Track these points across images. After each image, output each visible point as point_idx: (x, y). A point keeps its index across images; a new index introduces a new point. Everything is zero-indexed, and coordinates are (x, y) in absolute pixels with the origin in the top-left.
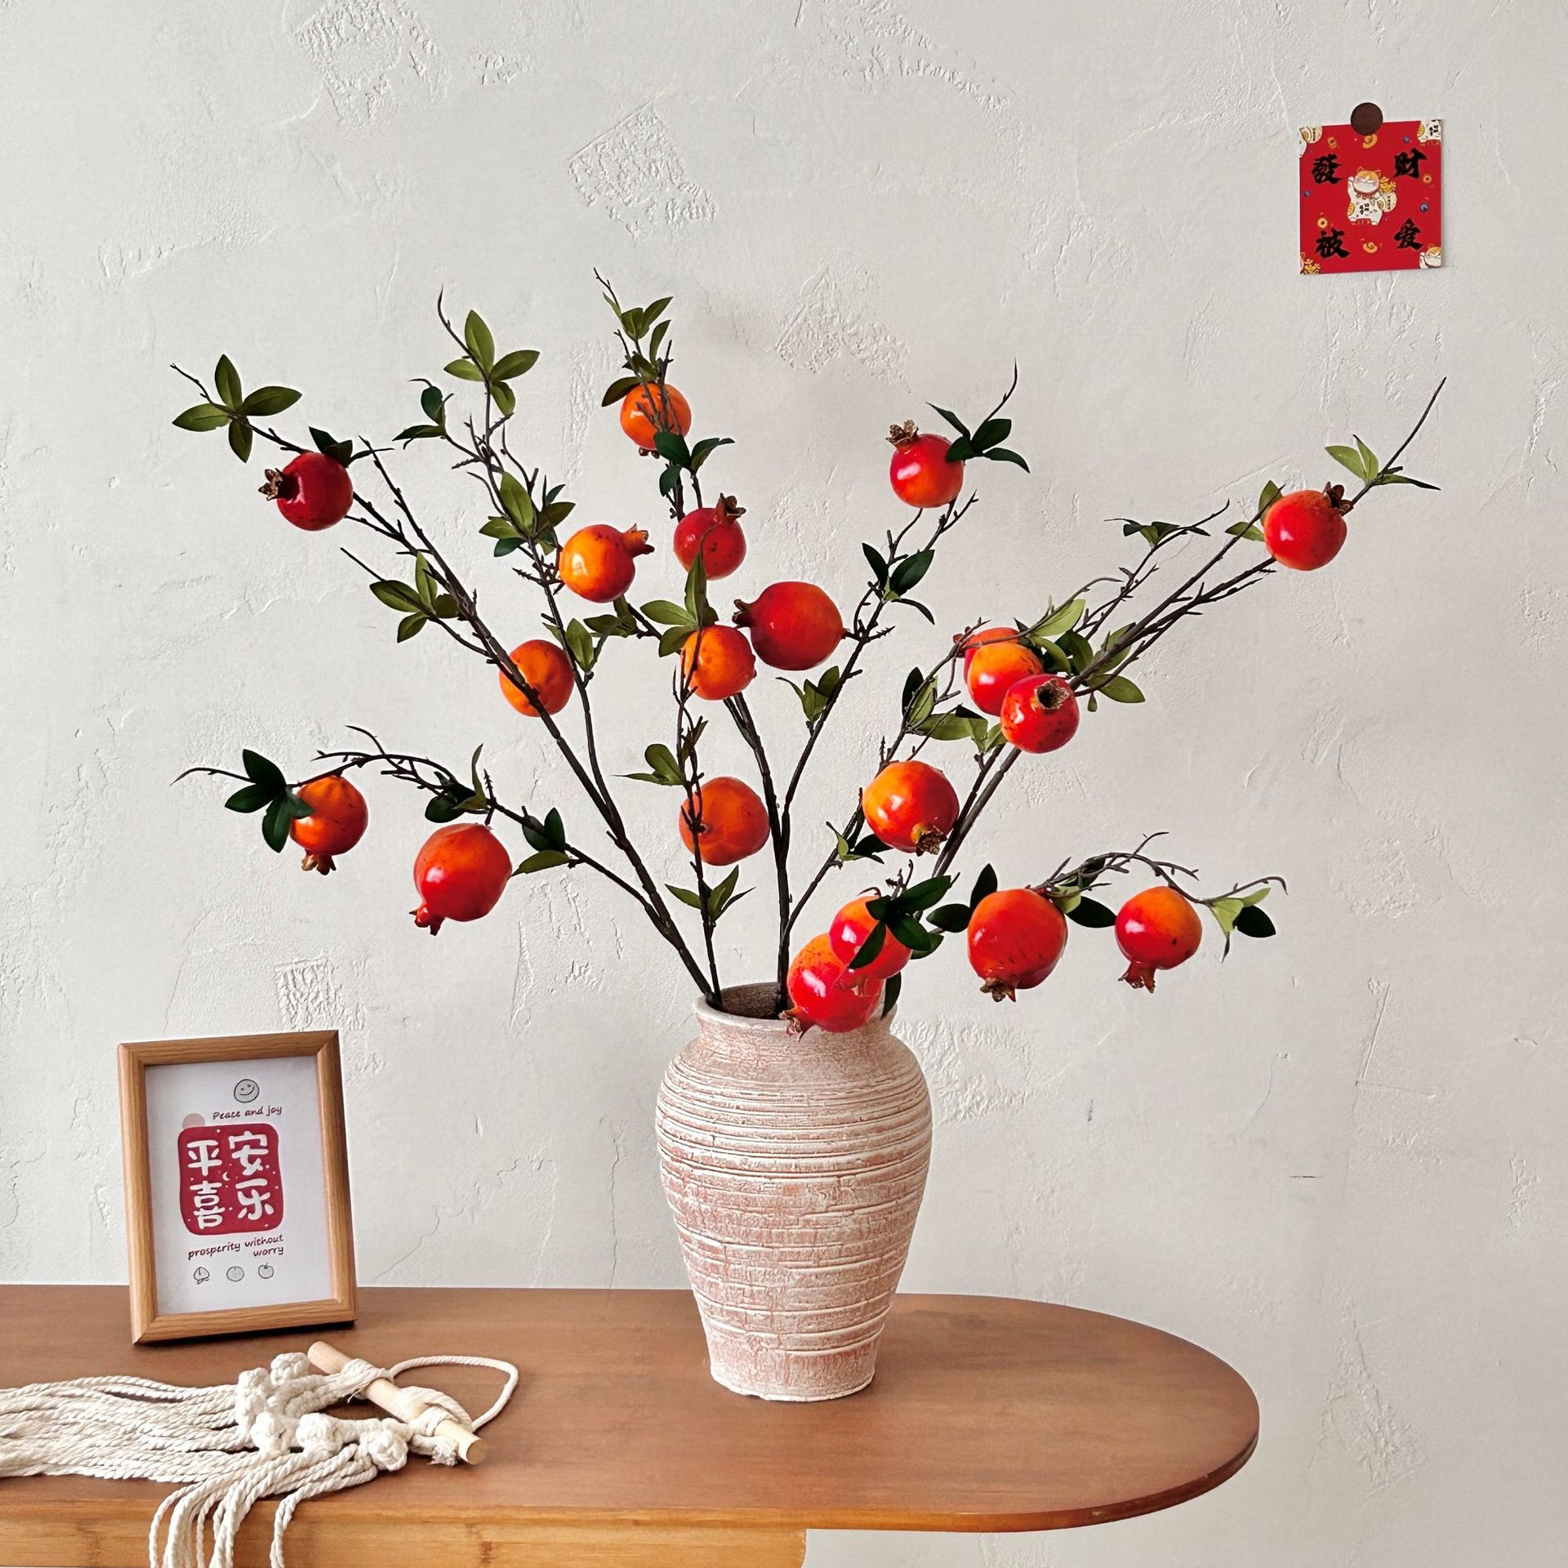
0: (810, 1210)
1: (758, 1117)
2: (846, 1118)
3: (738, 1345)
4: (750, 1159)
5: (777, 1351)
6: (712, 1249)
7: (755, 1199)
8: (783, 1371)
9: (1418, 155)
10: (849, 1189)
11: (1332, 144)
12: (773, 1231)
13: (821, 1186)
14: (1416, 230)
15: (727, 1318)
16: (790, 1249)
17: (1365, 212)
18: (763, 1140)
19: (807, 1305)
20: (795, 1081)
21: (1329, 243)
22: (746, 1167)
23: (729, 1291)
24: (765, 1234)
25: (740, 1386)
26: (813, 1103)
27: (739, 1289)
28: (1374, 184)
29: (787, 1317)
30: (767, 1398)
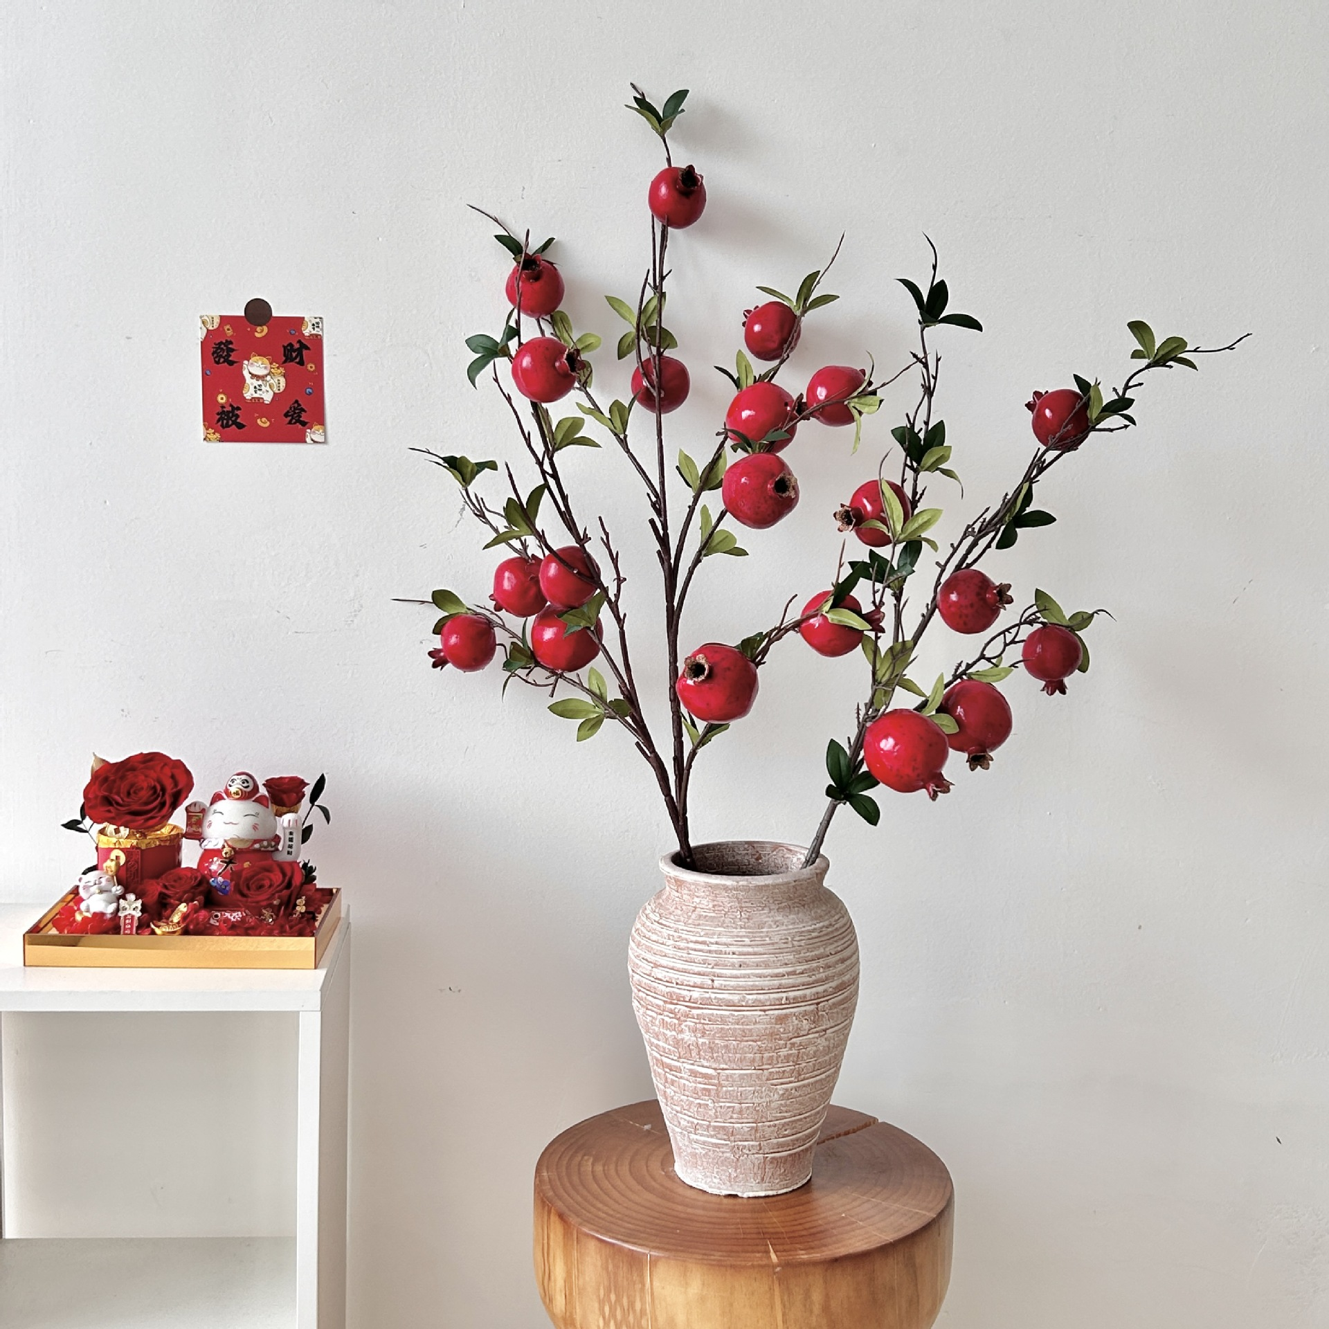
0: (796, 1035)
1: (752, 960)
2: (821, 954)
3: (721, 1154)
4: (748, 997)
5: (756, 1156)
6: (705, 1076)
7: (750, 1030)
8: (760, 1172)
9: (303, 346)
10: (824, 1013)
11: (229, 331)
12: (765, 1055)
13: (805, 1013)
14: (303, 410)
15: (712, 1133)
16: (777, 1070)
17: (258, 392)
18: (759, 979)
19: (785, 1114)
20: (778, 926)
21: (228, 416)
22: (744, 1004)
23: (719, 1109)
24: (758, 1059)
25: (719, 1188)
26: (795, 943)
27: (729, 1107)
28: (266, 368)
29: (769, 1127)
30: (745, 1196)
